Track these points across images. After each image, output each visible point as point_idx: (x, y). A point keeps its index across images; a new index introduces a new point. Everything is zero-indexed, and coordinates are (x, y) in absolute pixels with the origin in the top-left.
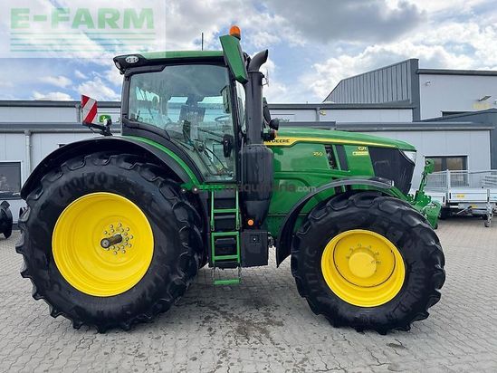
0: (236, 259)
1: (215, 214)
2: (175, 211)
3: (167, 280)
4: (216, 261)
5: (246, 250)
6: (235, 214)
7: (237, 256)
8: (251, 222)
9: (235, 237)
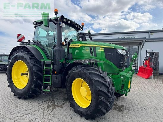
0: (50, 84)
1: (45, 69)
2: (33, 67)
3: (30, 87)
4: (45, 83)
5: (53, 81)
6: (50, 69)
7: (50, 83)
8: (56, 72)
9: (50, 76)
